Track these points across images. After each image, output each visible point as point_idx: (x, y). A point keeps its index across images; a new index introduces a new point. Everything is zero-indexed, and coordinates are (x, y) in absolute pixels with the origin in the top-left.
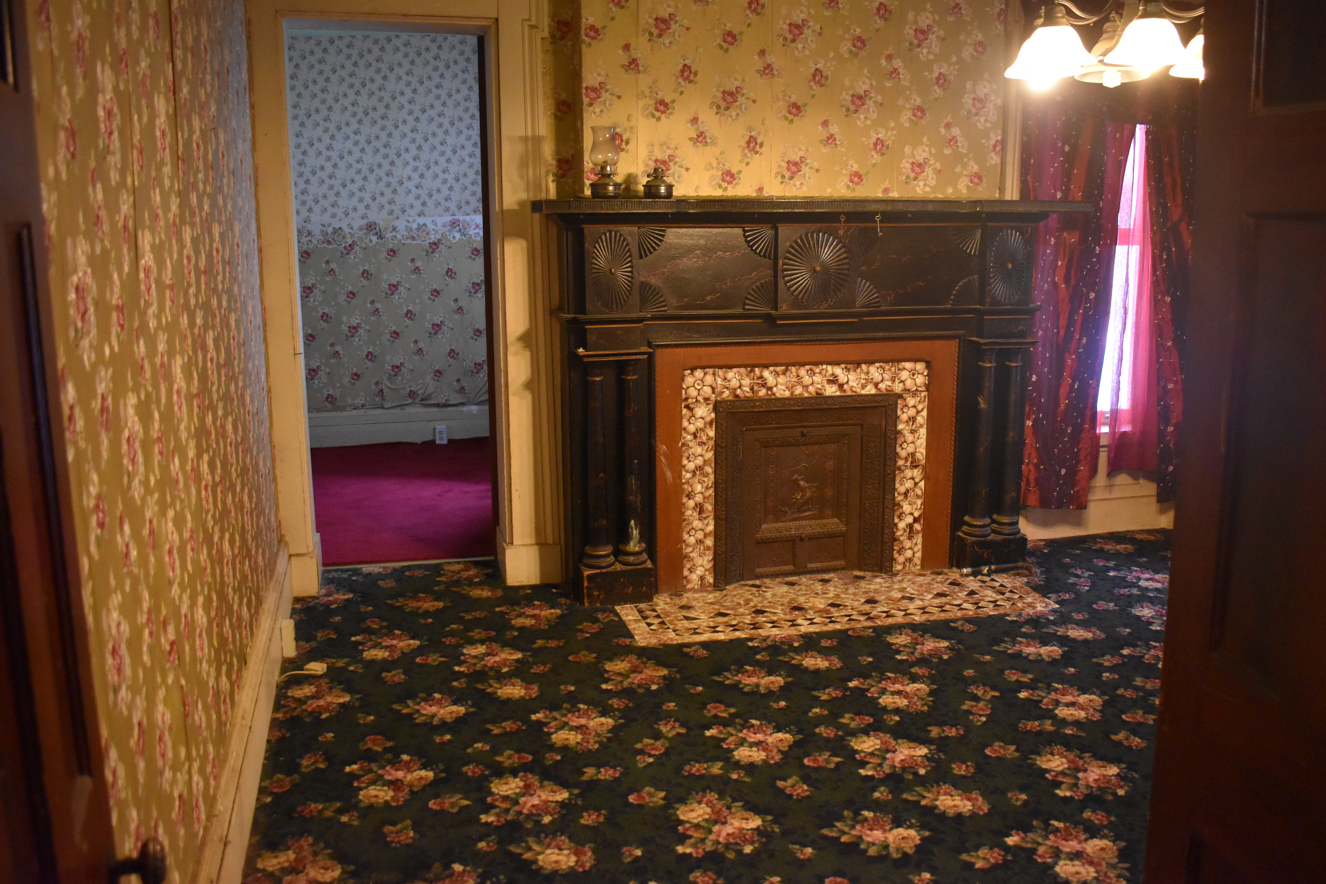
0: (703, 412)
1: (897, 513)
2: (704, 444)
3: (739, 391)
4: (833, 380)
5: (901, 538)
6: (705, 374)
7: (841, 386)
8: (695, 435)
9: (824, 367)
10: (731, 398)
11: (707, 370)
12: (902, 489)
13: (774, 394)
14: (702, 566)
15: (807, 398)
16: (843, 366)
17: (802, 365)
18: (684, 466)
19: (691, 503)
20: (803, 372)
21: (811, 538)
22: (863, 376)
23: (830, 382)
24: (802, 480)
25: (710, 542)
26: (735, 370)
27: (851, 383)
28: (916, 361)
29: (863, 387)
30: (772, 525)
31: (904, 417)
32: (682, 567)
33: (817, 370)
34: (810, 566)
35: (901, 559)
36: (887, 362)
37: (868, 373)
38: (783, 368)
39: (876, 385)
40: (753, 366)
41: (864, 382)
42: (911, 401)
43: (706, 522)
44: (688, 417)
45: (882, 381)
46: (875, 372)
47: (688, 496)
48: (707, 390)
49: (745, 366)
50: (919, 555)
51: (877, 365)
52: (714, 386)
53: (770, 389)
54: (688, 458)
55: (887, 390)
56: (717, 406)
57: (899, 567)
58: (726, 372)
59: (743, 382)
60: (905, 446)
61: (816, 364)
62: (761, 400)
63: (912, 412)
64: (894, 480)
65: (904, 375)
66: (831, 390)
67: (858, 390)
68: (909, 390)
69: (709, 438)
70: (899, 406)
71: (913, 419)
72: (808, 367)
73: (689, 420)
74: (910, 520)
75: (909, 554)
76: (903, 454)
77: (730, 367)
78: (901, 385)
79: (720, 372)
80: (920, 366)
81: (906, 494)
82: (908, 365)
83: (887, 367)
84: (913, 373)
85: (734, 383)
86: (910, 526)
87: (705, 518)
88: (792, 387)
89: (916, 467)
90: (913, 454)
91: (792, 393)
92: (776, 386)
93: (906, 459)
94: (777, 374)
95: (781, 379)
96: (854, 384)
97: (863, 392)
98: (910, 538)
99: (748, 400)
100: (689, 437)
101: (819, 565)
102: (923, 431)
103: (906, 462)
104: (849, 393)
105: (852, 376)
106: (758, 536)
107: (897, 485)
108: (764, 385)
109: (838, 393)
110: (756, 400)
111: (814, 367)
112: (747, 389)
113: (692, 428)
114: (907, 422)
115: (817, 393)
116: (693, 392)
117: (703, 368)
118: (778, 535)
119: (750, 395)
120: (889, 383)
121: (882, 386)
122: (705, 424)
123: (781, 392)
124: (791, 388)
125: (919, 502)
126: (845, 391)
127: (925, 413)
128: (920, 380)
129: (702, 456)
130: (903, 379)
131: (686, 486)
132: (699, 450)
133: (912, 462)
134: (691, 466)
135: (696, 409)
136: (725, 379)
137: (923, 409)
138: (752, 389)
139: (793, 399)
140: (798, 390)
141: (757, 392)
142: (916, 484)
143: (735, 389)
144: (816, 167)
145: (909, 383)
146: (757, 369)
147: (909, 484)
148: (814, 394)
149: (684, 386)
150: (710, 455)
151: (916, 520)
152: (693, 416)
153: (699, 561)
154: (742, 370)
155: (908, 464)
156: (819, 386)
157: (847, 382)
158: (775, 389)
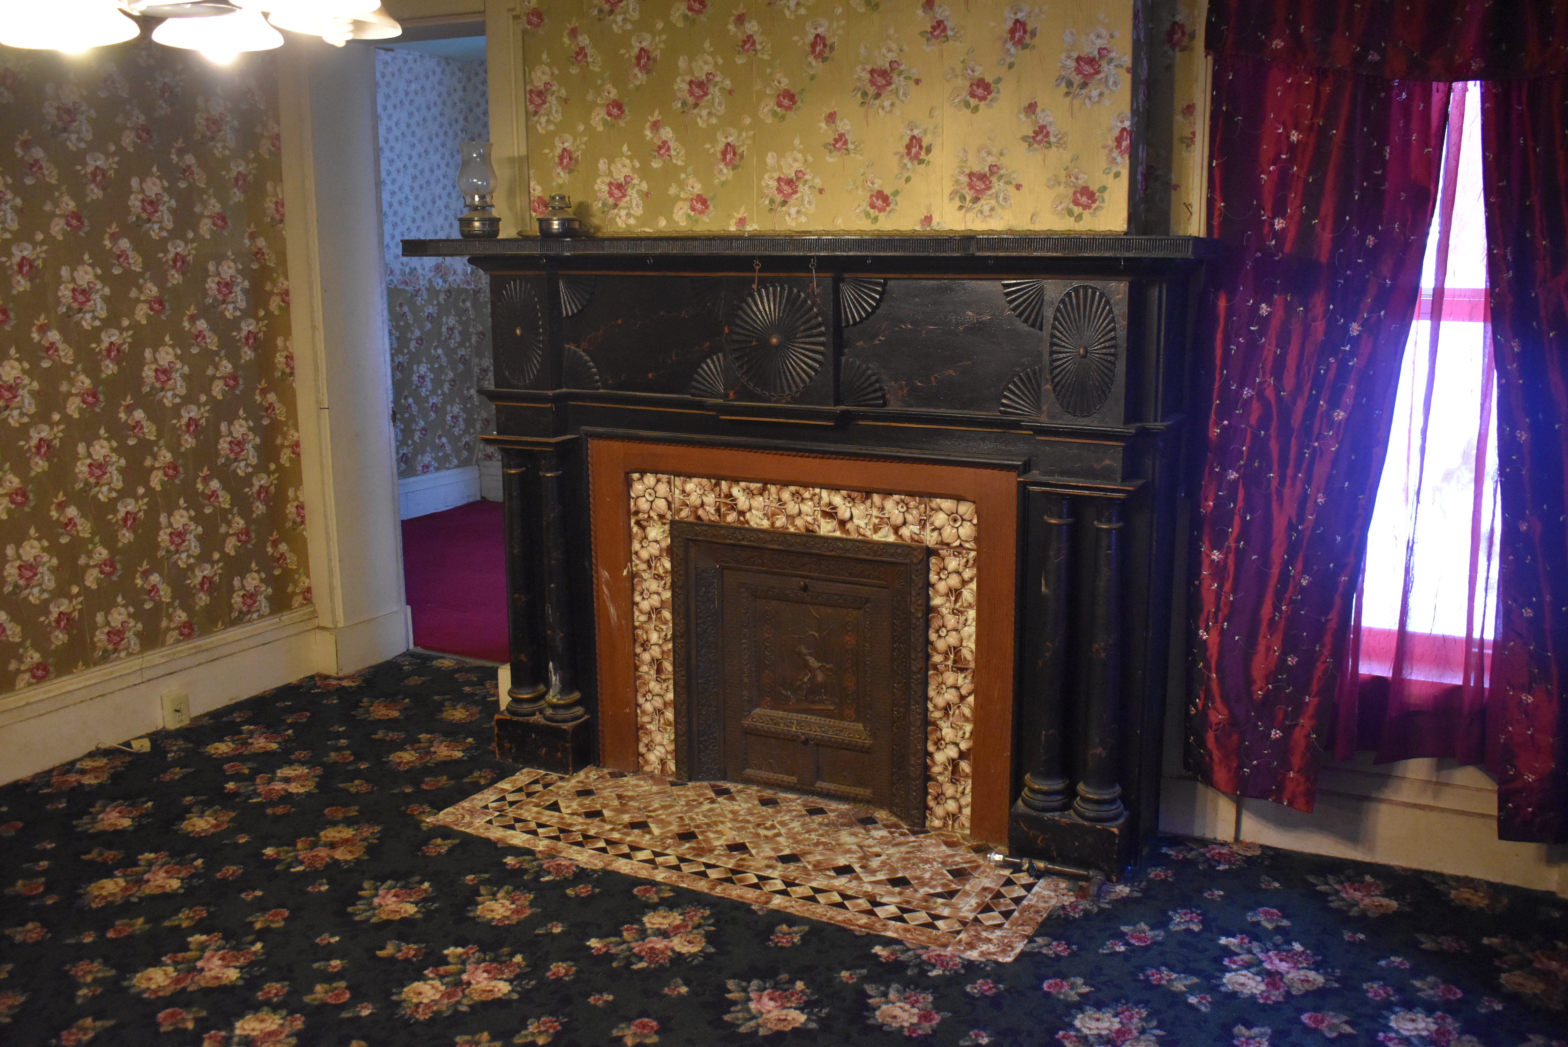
0: (655, 532)
1: (933, 737)
2: (662, 578)
3: (700, 512)
4: (830, 513)
5: (940, 778)
6: (658, 481)
7: (842, 523)
8: (648, 562)
9: (817, 490)
10: (691, 519)
11: (659, 476)
12: (940, 701)
13: (747, 522)
14: (661, 744)
15: (792, 534)
16: (844, 492)
17: (786, 484)
18: (637, 604)
19: (646, 657)
20: (786, 495)
21: (820, 744)
22: (875, 512)
23: (825, 514)
24: (810, 654)
25: (670, 715)
26: (695, 480)
27: (856, 521)
28: (959, 499)
29: (876, 529)
30: (768, 712)
31: (942, 587)
32: (638, 740)
33: (807, 495)
34: (820, 785)
35: (939, 811)
36: (912, 494)
37: (882, 509)
38: (759, 485)
39: (896, 529)
40: (719, 479)
41: (877, 521)
42: (953, 563)
43: (665, 686)
44: (639, 537)
45: (905, 523)
46: (893, 508)
47: (642, 645)
48: (661, 504)
49: (709, 477)
50: (967, 811)
51: (896, 497)
52: (670, 499)
53: (742, 513)
54: (641, 594)
55: (912, 539)
56: (677, 528)
57: (937, 823)
58: (685, 482)
59: (705, 499)
60: (943, 632)
61: (806, 486)
62: (728, 527)
63: (954, 581)
64: (926, 685)
65: (940, 519)
66: (826, 528)
67: (868, 533)
68: (948, 545)
69: (666, 572)
70: (933, 568)
71: (956, 593)
72: (793, 488)
73: (641, 542)
74: (952, 752)
75: (951, 806)
76: (941, 645)
77: (690, 476)
78: (936, 534)
79: (678, 481)
80: (966, 509)
81: (947, 708)
82: (947, 504)
83: (912, 504)
84: (955, 518)
85: (694, 499)
86: (954, 764)
87: (665, 680)
88: (773, 515)
89: (962, 670)
90: (957, 650)
91: (773, 524)
92: (750, 510)
93: (946, 655)
94: (751, 493)
95: (758, 501)
96: (862, 523)
97: (876, 537)
98: (954, 781)
99: (712, 525)
100: (643, 566)
101: (832, 787)
102: (972, 614)
103: (947, 659)
104: (854, 536)
105: (859, 511)
106: (746, 722)
107: (931, 693)
108: (733, 508)
109: (838, 534)
110: (722, 527)
111: (801, 490)
112: (712, 510)
113: (645, 555)
114: (947, 595)
115: (808, 530)
116: (643, 505)
117: (655, 472)
118: (773, 728)
119: (715, 518)
120: (916, 529)
121: (905, 532)
122: (661, 550)
123: (757, 520)
124: (770, 516)
125: (968, 728)
126: (847, 532)
127: (973, 586)
128: (967, 531)
129: (658, 594)
130: (937, 524)
131: (640, 632)
132: (654, 585)
133: (955, 662)
134: (645, 605)
135: (648, 529)
136: (684, 491)
137: (971, 579)
138: (718, 510)
139: (773, 534)
140: (780, 521)
141: (725, 516)
142: (962, 698)
143: (697, 508)
144: (819, 186)
145: (948, 533)
146: (723, 483)
147: (950, 696)
148: (803, 530)
149: (633, 495)
150: (667, 595)
151: (962, 755)
152: (646, 537)
153: (658, 738)
154: (705, 481)
155: (950, 663)
156: (810, 519)
157: (851, 518)
158: (748, 515)
